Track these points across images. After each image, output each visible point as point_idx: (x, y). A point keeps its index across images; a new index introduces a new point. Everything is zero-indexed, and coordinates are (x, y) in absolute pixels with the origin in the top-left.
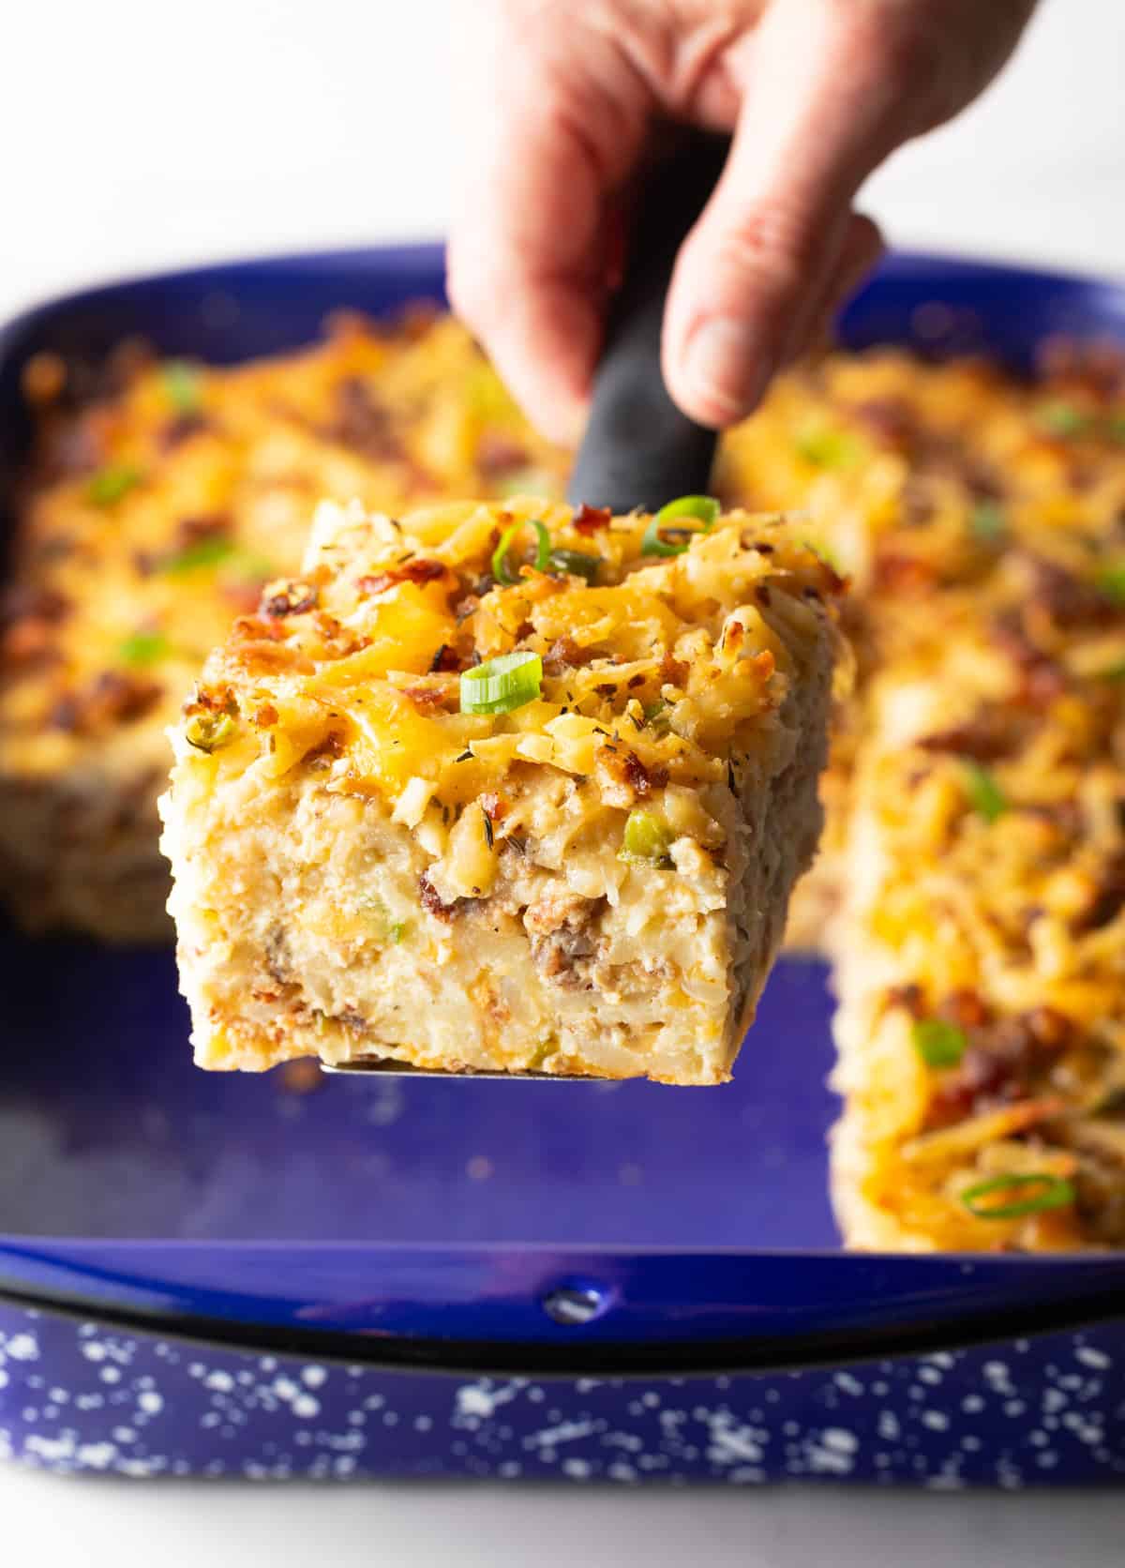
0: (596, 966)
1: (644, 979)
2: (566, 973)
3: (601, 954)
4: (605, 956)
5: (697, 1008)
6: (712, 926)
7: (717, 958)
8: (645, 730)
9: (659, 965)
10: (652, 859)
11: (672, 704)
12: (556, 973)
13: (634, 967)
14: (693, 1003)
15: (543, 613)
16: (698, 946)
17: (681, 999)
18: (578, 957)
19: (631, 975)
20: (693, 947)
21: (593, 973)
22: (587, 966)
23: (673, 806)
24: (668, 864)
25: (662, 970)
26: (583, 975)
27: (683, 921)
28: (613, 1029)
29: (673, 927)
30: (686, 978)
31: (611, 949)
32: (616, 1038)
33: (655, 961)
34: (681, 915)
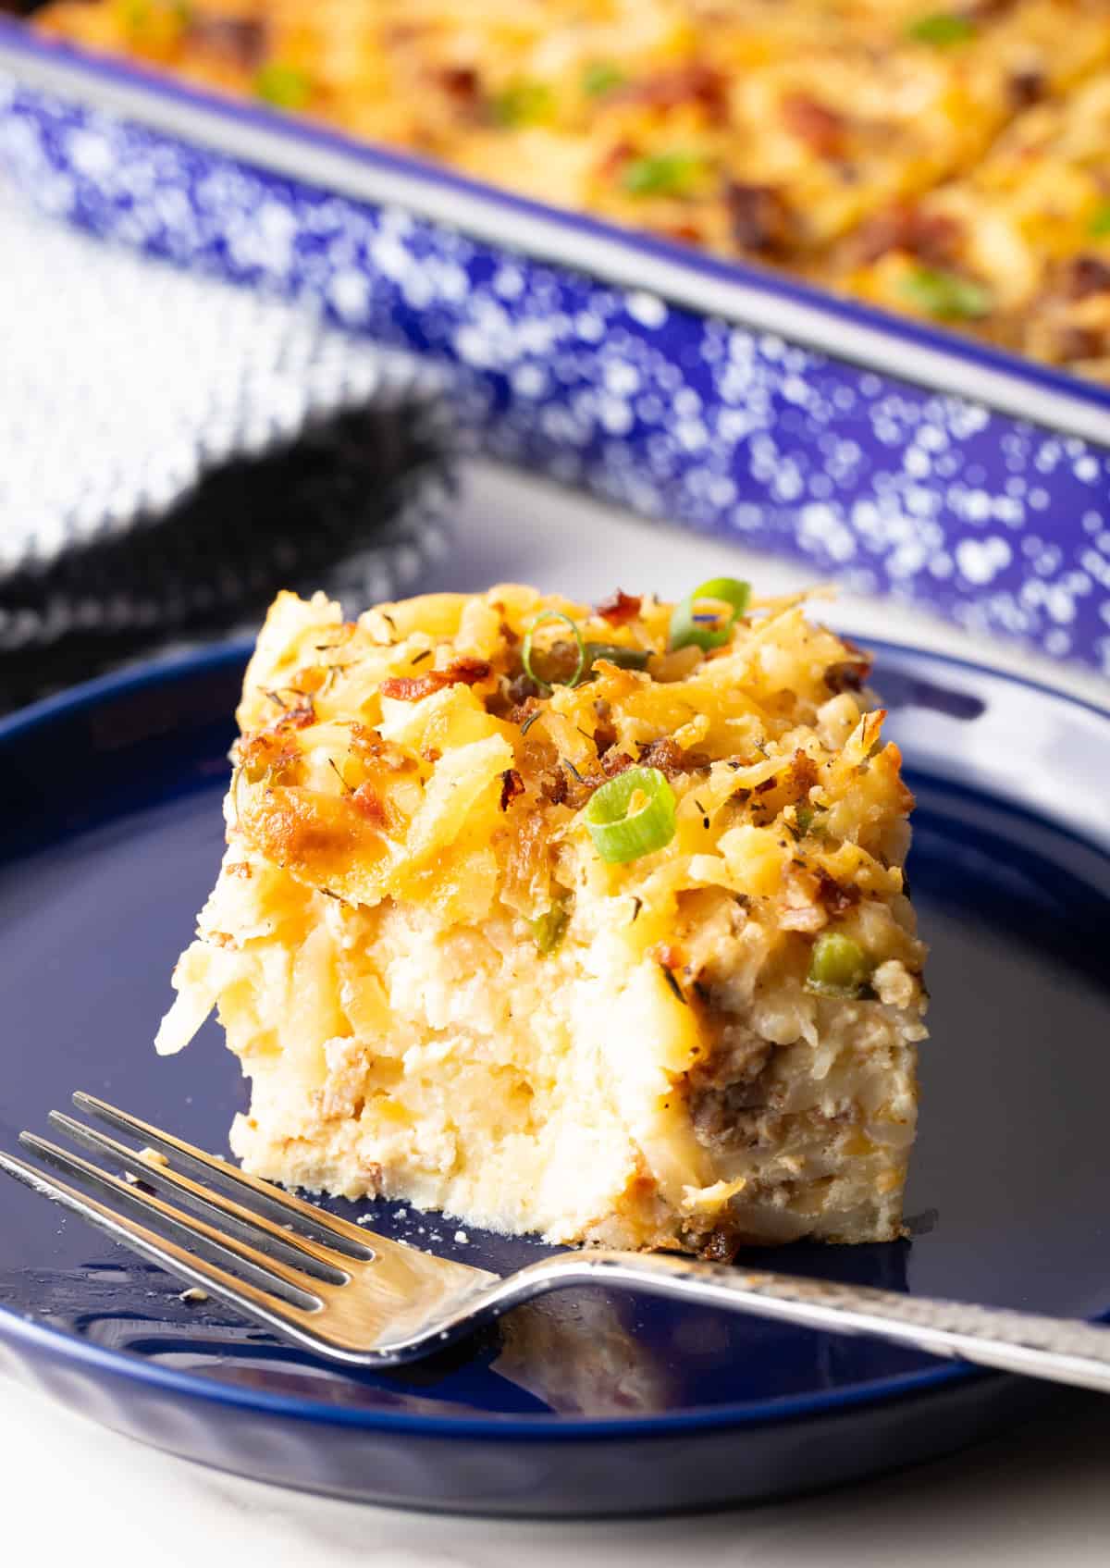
0: (765, 1118)
1: (821, 1127)
2: (730, 1130)
3: (772, 1103)
4: (778, 1105)
5: (881, 1154)
6: (907, 1059)
7: (913, 1094)
8: (803, 840)
9: (843, 1108)
10: (849, 989)
11: (823, 809)
12: (720, 1131)
13: (810, 1115)
14: (876, 1149)
15: (629, 713)
16: (891, 1084)
17: (860, 1146)
18: (742, 1110)
19: (807, 1125)
20: (884, 1083)
21: (762, 1128)
22: (754, 1119)
23: (872, 925)
24: (868, 993)
25: (845, 1115)
26: (749, 1129)
27: (875, 1056)
28: (775, 1189)
29: (862, 1063)
30: (870, 1122)
31: (788, 1096)
32: (779, 1200)
33: (838, 1105)
34: (873, 1049)
